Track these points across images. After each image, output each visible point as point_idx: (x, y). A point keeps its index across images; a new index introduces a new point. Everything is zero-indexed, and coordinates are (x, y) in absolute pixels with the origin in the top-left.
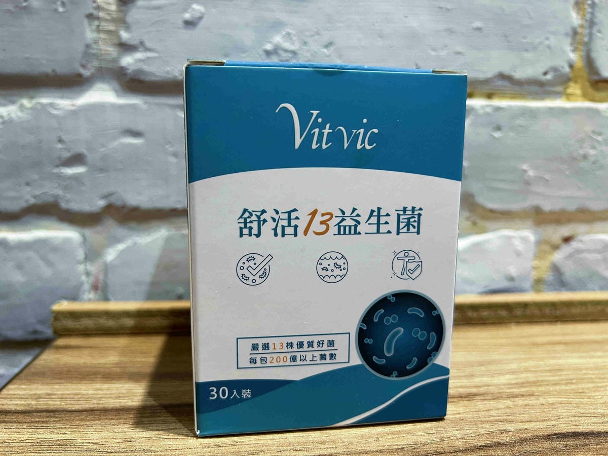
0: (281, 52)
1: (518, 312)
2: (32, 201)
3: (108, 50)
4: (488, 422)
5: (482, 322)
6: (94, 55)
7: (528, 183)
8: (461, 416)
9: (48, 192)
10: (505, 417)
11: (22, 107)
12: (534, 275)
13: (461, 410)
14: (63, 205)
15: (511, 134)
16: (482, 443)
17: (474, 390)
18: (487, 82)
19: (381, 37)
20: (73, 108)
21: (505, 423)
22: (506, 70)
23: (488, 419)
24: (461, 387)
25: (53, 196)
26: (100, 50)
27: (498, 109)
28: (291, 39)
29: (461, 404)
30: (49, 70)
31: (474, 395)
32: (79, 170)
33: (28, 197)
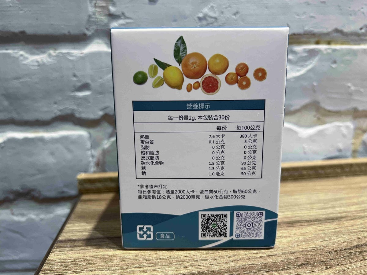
0: (208, 18)
1: (347, 170)
2: (58, 113)
3: (102, 19)
4: (355, 232)
5: (327, 176)
6: (94, 22)
7: (351, 94)
8: (338, 230)
9: (67, 108)
10: (362, 229)
11: (50, 55)
12: (352, 148)
13: (337, 227)
14: (77, 115)
15: (342, 65)
16: (357, 244)
17: (339, 215)
18: (328, 34)
19: (267, 8)
20: (81, 55)
21: (364, 232)
22: (339, 28)
23: (353, 231)
24: (331, 214)
25: (70, 109)
26: (97, 18)
27: (335, 50)
28: (214, 10)
29: (335, 223)
30: (66, 32)
31: (341, 218)
32: (86, 93)
33: (56, 111)
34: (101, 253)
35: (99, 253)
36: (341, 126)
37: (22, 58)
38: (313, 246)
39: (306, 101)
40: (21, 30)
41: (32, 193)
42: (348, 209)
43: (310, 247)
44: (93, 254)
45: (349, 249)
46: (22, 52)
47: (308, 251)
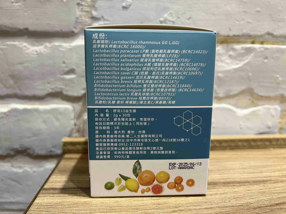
0: (167, 22)
1: (274, 143)
2: (51, 91)
3: (86, 20)
4: (276, 193)
5: (257, 147)
6: (80, 22)
7: (279, 84)
8: (263, 190)
9: (57, 87)
10: (283, 191)
11: (46, 47)
12: (279, 126)
13: (262, 188)
14: (65, 93)
15: (272, 61)
16: (277, 202)
17: (265, 179)
18: (261, 36)
19: (213, 15)
20: (70, 47)
21: (284, 193)
22: (270, 32)
23: (276, 192)
24: (258, 177)
25: (60, 88)
26: (83, 20)
27: (266, 49)
28: (172, 15)
29: (261, 185)
30: (59, 29)
31: (266, 181)
32: (72, 76)
33: (49, 89)
34: (75, 200)
35: (73, 200)
36: (271, 108)
37: (25, 48)
38: (242, 202)
39: (243, 88)
40: (25, 27)
41: (28, 151)
42: (273, 174)
43: (239, 203)
44: (69, 200)
45: (271, 206)
46: (25, 44)
47: (238, 206)
